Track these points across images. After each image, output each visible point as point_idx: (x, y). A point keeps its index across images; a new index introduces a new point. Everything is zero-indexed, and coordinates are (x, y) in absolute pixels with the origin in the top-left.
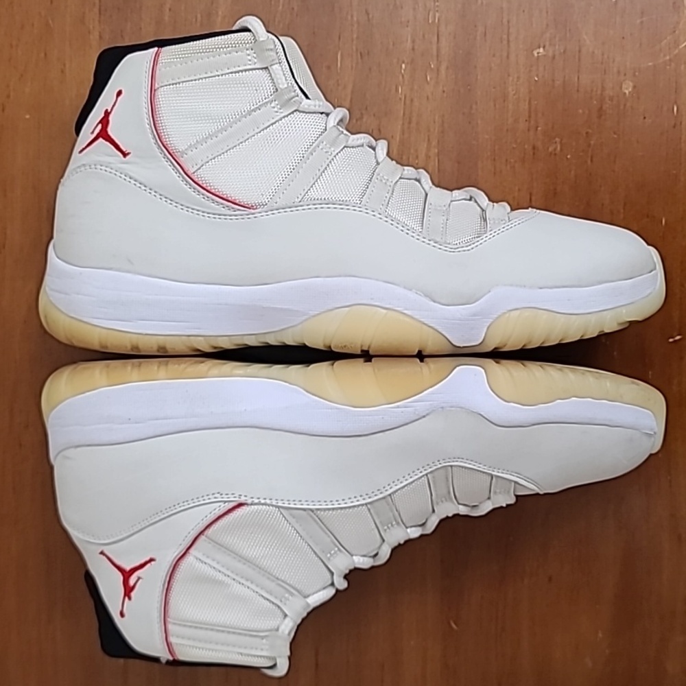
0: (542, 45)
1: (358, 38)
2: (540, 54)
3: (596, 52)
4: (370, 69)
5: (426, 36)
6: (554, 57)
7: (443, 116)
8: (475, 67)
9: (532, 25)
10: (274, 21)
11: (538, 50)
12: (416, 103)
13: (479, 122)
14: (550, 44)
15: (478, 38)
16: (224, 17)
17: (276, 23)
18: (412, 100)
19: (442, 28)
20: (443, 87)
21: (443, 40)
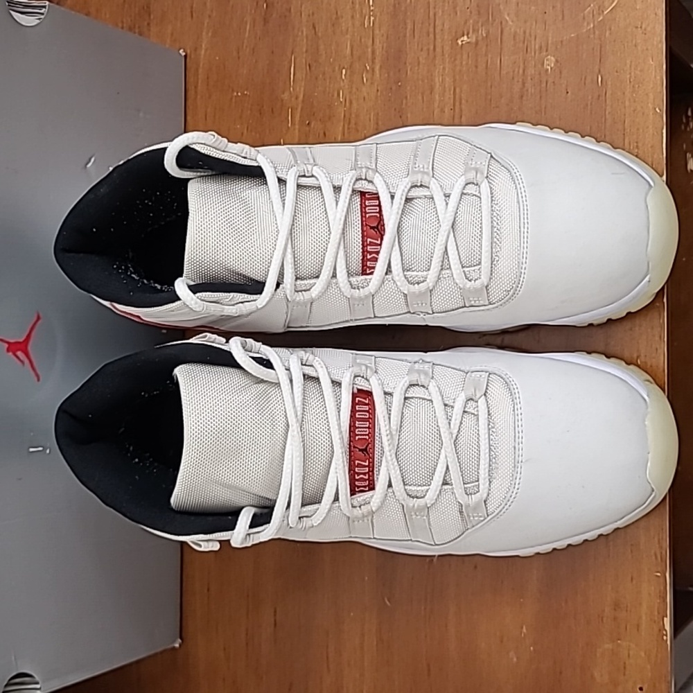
0: (466, 33)
1: (306, 51)
2: (464, 43)
3: (518, 31)
4: (316, 78)
5: (363, 40)
6: (477, 43)
7: (378, 114)
8: (405, 63)
9: (456, 14)
10: (243, 46)
11: (462, 39)
12: (355, 104)
13: (409, 115)
14: (474, 30)
15: (408, 35)
16: (206, 50)
17: (244, 47)
18: (351, 102)
19: (377, 32)
20: (377, 86)
21: (377, 41)
